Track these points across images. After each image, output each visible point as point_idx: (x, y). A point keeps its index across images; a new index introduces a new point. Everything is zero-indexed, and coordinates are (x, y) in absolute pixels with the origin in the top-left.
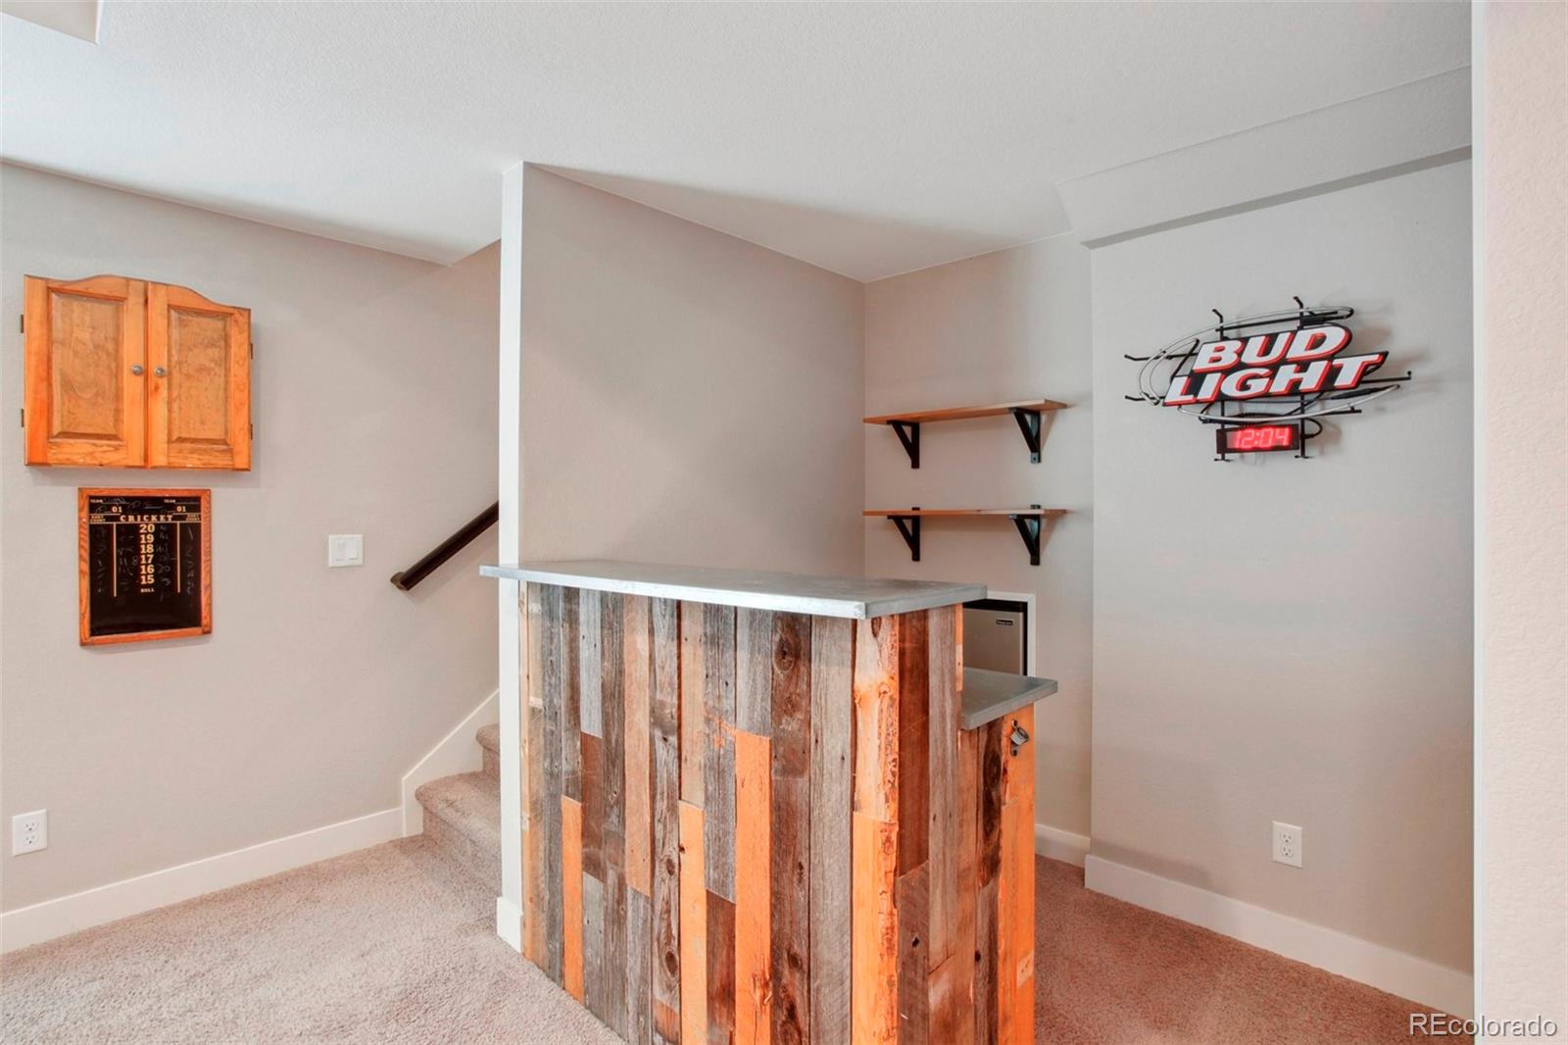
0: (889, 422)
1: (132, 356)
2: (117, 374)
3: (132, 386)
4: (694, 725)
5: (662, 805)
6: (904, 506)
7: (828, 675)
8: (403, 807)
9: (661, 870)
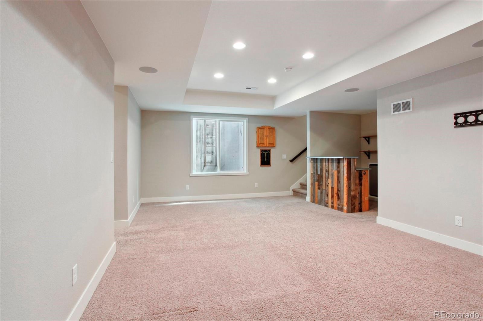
0: (363, 137)
1: (265, 135)
2: (264, 137)
3: (265, 137)
4: (330, 171)
5: (327, 180)
6: (367, 150)
7: (342, 164)
8: (291, 191)
9: (327, 186)
